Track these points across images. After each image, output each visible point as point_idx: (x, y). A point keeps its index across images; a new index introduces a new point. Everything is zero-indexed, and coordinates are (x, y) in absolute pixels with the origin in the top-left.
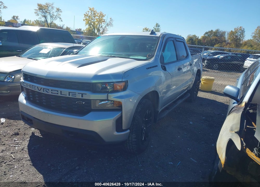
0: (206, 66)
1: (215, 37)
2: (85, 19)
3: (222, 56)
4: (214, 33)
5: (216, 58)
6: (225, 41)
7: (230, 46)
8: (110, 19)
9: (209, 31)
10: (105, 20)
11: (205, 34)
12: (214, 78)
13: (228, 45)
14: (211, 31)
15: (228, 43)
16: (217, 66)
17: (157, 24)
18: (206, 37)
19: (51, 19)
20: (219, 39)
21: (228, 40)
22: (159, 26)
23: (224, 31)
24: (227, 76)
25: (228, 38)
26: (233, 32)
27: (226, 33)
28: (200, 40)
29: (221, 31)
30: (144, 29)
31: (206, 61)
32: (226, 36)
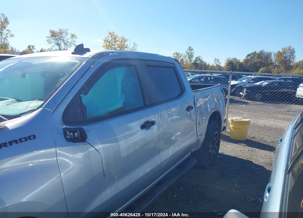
0: (245, 96)
1: (260, 59)
2: (105, 45)
3: (265, 83)
4: (258, 54)
5: (258, 86)
6: (272, 64)
7: (278, 69)
8: (134, 44)
9: (252, 53)
10: (127, 45)
11: (247, 57)
12: (249, 120)
13: (276, 68)
14: (254, 53)
15: (275, 66)
16: (260, 96)
17: (190, 48)
18: (249, 60)
19: (65, 46)
20: (264, 61)
21: (276, 63)
22: (192, 50)
23: (269, 52)
24: (274, 109)
25: (275, 60)
26: (280, 52)
27: (273, 54)
28: (241, 64)
29: (266, 53)
30: (174, 54)
31: (245, 91)
32: (273, 58)
